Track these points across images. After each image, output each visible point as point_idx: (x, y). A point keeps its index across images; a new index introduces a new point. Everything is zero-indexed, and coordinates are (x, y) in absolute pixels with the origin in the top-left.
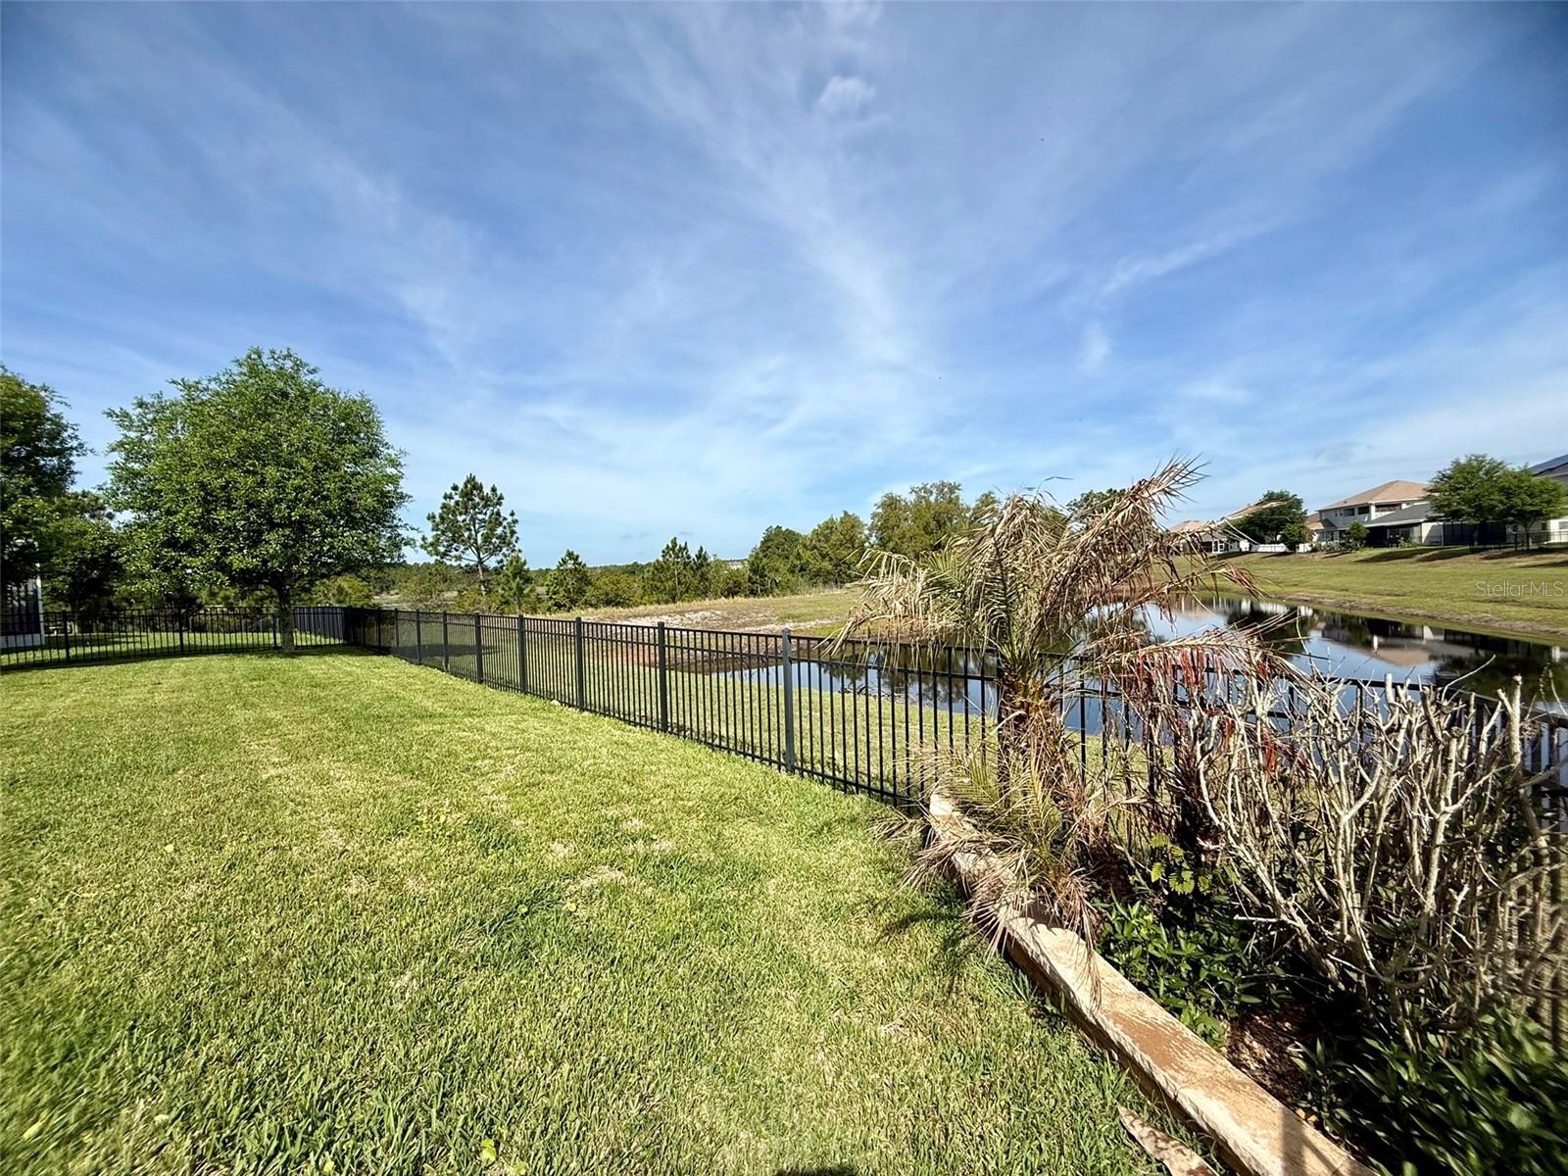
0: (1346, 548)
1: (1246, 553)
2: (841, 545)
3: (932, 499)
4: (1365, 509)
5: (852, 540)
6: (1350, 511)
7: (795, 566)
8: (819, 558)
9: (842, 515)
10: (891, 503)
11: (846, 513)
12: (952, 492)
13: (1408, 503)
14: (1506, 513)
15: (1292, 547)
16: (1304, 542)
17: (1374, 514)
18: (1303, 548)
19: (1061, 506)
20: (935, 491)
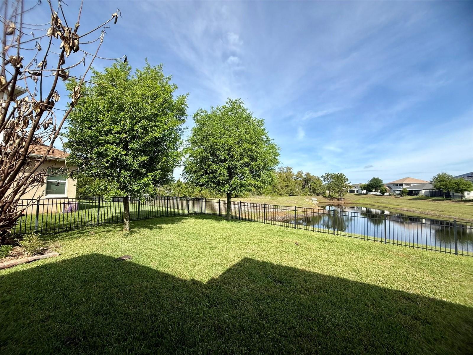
0: (402, 195)
1: (366, 194)
3: (284, 171)
4: (401, 185)
6: (397, 185)
15: (383, 194)
16: (387, 192)
17: (405, 186)
18: (386, 194)
19: (320, 176)
20: (285, 169)
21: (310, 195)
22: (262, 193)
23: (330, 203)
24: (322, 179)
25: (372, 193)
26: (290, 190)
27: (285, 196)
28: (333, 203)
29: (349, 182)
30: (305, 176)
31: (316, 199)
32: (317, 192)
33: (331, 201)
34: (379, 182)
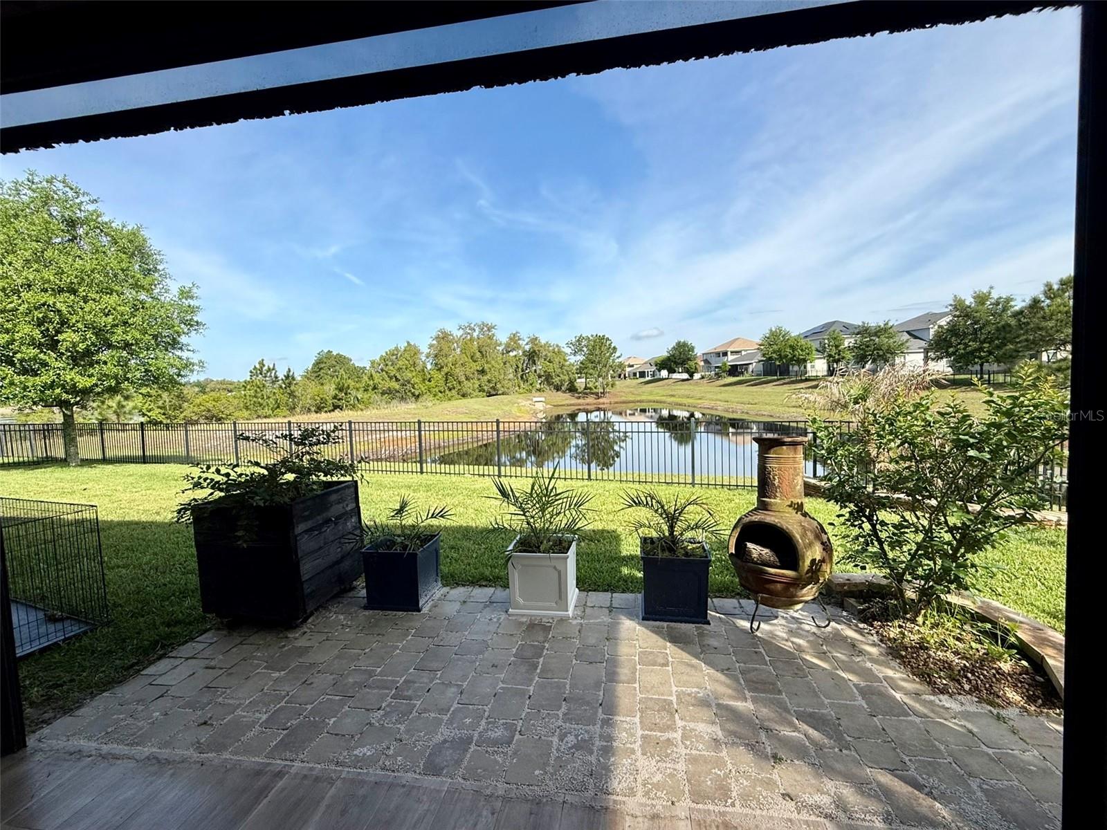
0: (718, 376)
1: (666, 379)
2: (406, 369)
3: (475, 335)
4: (725, 354)
5: (414, 365)
6: (718, 354)
7: (368, 386)
8: (388, 379)
9: (406, 344)
10: (444, 337)
11: (408, 343)
12: (489, 330)
13: (745, 351)
14: (792, 359)
15: (691, 375)
16: (698, 372)
17: (730, 357)
18: (697, 376)
19: (562, 344)
20: (477, 329)
21: (539, 390)
22: (417, 393)
23: (580, 405)
24: (568, 351)
25: (675, 376)
26: (489, 381)
27: (476, 396)
28: (588, 404)
29: (617, 354)
30: (527, 344)
31: (543, 399)
32: (556, 380)
33: (581, 401)
34: (689, 351)
